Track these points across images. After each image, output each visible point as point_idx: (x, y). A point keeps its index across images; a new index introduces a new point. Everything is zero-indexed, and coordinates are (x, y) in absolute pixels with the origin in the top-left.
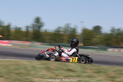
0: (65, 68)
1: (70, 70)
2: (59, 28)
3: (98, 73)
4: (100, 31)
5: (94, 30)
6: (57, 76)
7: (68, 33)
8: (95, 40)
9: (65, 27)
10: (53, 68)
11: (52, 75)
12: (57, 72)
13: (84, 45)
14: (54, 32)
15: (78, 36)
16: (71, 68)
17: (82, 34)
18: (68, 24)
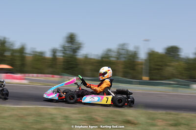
0: (120, 118)
1: (128, 122)
2: (109, 50)
3: (175, 125)
4: (178, 55)
7: (123, 60)
8: (169, 70)
9: (119, 49)
10: (99, 119)
13: (150, 79)
15: (141, 64)
16: (129, 118)
17: (146, 60)
18: (124, 45)
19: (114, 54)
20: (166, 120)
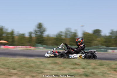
5: (94, 33)
6: (65, 68)
11: (60, 68)
12: (64, 66)
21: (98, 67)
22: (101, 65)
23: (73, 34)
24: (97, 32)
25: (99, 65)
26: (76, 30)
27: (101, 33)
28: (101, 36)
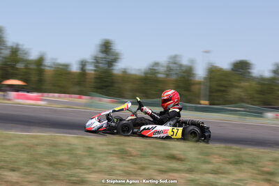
0: (163, 152)
1: (173, 158)
2: (157, 64)
3: (236, 163)
4: (249, 73)
5: (233, 70)
6: (143, 169)
7: (174, 77)
9: (169, 63)
10: (134, 152)
11: (132, 168)
12: (142, 161)
13: (210, 104)
14: (143, 75)
15: (199, 83)
16: (175, 152)
17: (205, 78)
18: (175, 57)
19: (162, 69)
20: (224, 157)
21: (229, 167)
22: (237, 162)
23: (184, 69)
24: (242, 67)
25: (230, 163)
26: (192, 61)
27: (250, 71)
28: (252, 77)
